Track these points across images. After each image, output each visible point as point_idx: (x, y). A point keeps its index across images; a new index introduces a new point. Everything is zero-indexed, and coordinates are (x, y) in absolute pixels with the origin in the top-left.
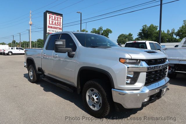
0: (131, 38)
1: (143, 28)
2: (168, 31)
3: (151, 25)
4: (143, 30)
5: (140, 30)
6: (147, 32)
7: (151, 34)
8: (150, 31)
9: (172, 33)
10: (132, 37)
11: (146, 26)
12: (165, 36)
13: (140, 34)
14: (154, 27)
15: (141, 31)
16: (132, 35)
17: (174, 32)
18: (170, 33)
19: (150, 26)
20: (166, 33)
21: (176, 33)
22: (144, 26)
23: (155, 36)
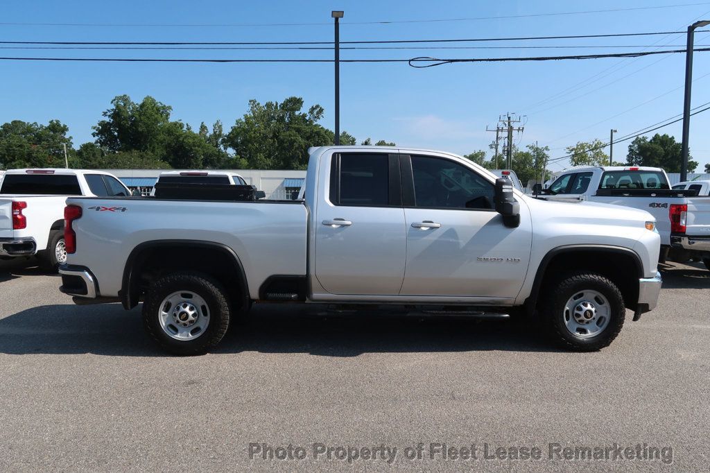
0: (64, 140)
1: (117, 106)
2: (203, 128)
3: (148, 98)
4: (117, 114)
5: (105, 114)
6: (134, 123)
7: (149, 132)
8: (146, 121)
9: (217, 135)
10: (67, 136)
11: (125, 99)
12: (199, 146)
13: (104, 129)
14: (158, 110)
15: (107, 119)
16: (64, 129)
17: (220, 131)
18: (208, 135)
19: (142, 106)
20: (198, 132)
21: (228, 136)
22: (118, 98)
23: (162, 142)
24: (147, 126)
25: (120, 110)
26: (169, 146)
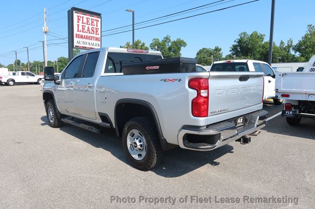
0: (220, 54)
1: (241, 37)
2: (282, 43)
3: (254, 32)
4: (240, 41)
5: (235, 41)
6: (247, 45)
7: (253, 47)
8: (252, 42)
9: (289, 46)
10: (221, 53)
11: (245, 34)
12: (277, 52)
13: (234, 48)
14: (258, 37)
15: (236, 44)
16: (220, 50)
17: (291, 44)
18: (284, 46)
19: (252, 35)
20: (279, 46)
21: (295, 46)
22: (241, 34)
23: (259, 52)
24: (253, 45)
25: (242, 39)
26: (262, 53)
